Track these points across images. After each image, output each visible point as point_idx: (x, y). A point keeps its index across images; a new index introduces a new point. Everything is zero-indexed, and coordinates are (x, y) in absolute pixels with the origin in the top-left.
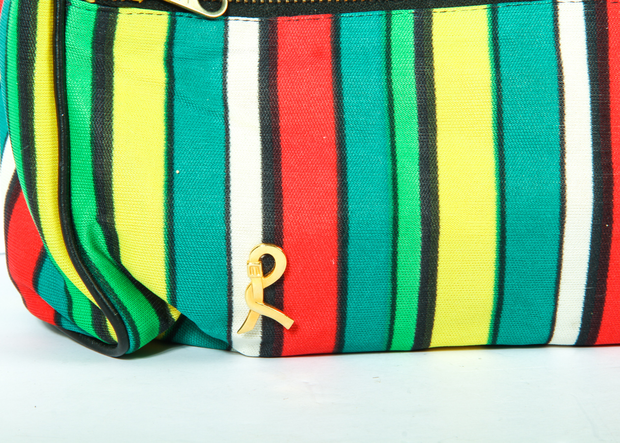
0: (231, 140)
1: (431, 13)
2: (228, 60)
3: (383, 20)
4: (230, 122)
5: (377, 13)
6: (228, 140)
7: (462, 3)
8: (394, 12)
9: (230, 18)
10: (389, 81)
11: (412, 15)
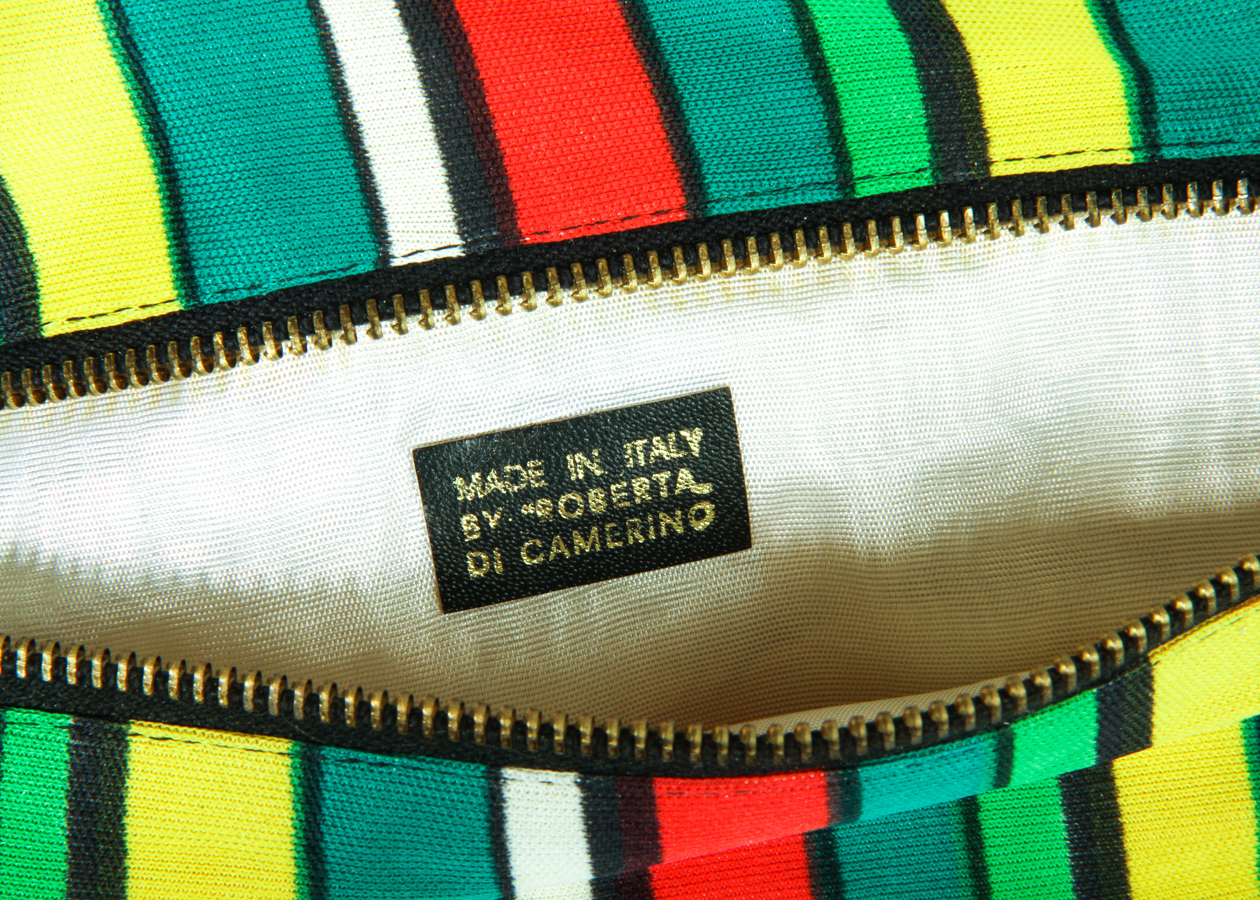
11: (64, 735)
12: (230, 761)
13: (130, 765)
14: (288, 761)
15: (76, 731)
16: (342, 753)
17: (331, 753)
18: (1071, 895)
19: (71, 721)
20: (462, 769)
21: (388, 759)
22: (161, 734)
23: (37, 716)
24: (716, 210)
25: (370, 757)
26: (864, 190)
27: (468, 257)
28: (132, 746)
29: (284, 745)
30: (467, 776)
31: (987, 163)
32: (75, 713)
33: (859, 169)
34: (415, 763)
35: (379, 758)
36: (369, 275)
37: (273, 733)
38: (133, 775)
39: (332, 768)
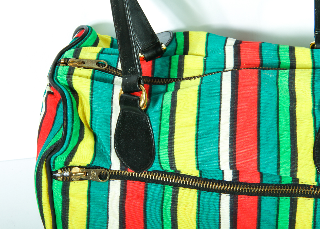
0: (109, 221)
1: (178, 189)
2: (110, 193)
3: (162, 188)
4: (109, 215)
5: (161, 185)
6: (108, 221)
7: (190, 187)
8: (166, 186)
9: (110, 180)
10: (162, 212)
11: (172, 188)
12: (190, 192)
13: (179, 192)
14: (197, 192)
15: (173, 188)
16: (203, 191)
17: (202, 191)
18: (288, 228)
19: (173, 187)
20: (217, 193)
21: (208, 192)
22: (183, 189)
23: (169, 186)
24: (263, 183)
25: (206, 192)
26: (282, 183)
27: (233, 182)
28: (179, 190)
29: (197, 190)
30: (217, 194)
31: (298, 182)
32: (173, 186)
33: (282, 181)
34: (211, 193)
35: (207, 192)
36: (221, 181)
37: (195, 189)
38: (179, 193)
39: (202, 193)
